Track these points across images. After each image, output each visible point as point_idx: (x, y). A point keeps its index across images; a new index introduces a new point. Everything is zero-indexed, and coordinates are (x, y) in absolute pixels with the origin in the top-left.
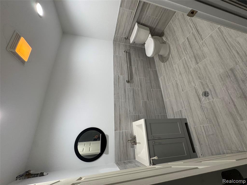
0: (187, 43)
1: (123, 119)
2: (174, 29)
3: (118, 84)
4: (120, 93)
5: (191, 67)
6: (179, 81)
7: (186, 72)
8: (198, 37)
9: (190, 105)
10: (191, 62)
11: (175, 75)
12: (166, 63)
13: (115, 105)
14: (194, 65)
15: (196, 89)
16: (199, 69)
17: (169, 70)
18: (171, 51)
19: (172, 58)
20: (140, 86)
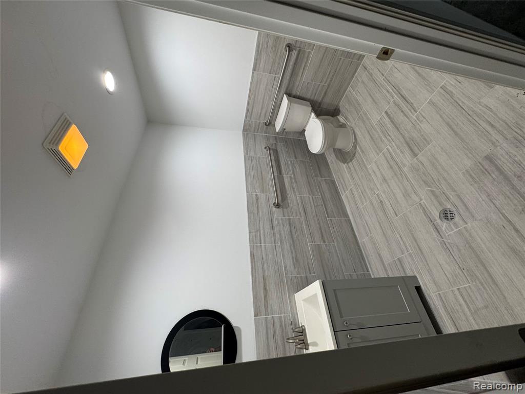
0: (387, 120)
1: (272, 288)
2: (357, 100)
3: (255, 212)
4: (261, 228)
5: (404, 165)
6: (384, 196)
7: (396, 174)
8: (407, 107)
9: (418, 244)
10: (401, 155)
11: (375, 184)
12: (351, 163)
13: (252, 255)
14: (409, 161)
15: (424, 207)
16: (421, 166)
17: (360, 177)
18: (358, 139)
19: (363, 152)
20: (303, 214)
